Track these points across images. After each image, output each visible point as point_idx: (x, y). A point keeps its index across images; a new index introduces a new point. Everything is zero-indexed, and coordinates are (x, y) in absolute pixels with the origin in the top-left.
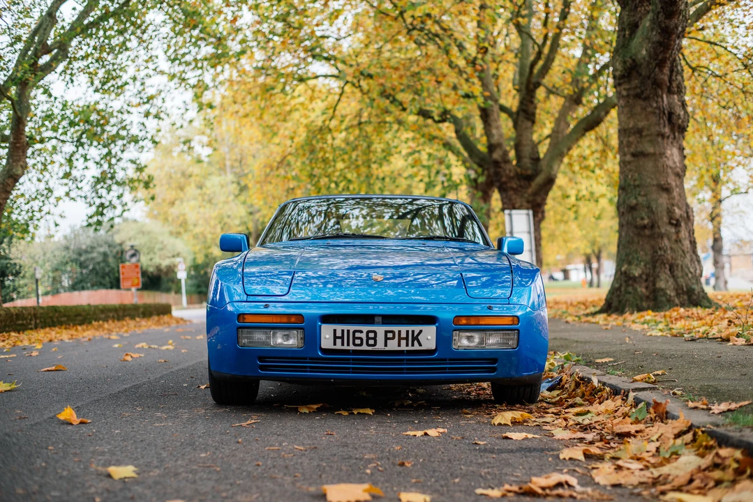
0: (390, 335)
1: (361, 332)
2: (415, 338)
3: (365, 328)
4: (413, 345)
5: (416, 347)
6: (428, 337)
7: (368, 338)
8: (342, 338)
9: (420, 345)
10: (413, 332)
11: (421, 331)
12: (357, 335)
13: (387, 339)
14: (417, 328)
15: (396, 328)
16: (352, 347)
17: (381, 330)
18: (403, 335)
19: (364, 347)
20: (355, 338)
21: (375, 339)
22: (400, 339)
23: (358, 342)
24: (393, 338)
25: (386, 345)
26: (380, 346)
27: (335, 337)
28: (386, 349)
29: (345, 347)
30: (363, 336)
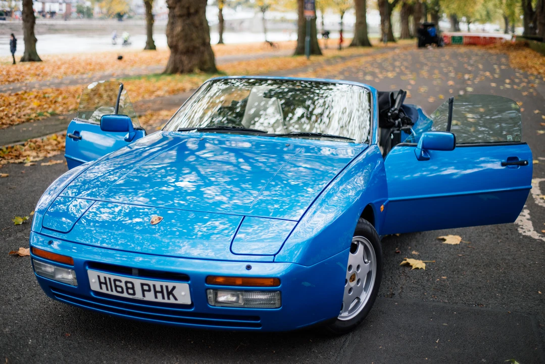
0: (146, 288)
1: (120, 281)
2: (170, 293)
3: (124, 279)
4: (169, 298)
5: (172, 301)
6: (183, 294)
7: (127, 288)
8: (106, 283)
9: (176, 299)
10: (167, 287)
11: (174, 288)
12: (118, 283)
13: (143, 291)
14: (170, 284)
15: (151, 282)
16: (115, 293)
17: (137, 282)
18: (158, 289)
19: (125, 295)
20: (116, 286)
21: (133, 288)
22: (156, 292)
23: (119, 289)
24: (149, 290)
25: (144, 296)
26: (139, 295)
27: (101, 283)
28: (145, 299)
29: (110, 292)
30: (123, 285)
